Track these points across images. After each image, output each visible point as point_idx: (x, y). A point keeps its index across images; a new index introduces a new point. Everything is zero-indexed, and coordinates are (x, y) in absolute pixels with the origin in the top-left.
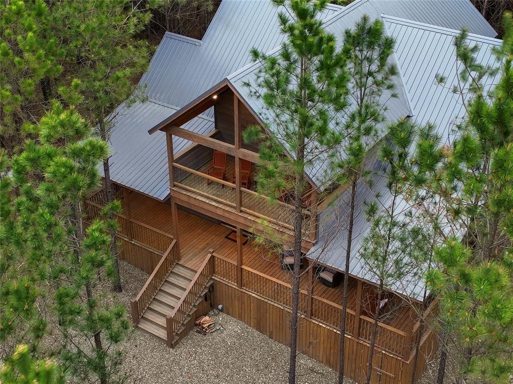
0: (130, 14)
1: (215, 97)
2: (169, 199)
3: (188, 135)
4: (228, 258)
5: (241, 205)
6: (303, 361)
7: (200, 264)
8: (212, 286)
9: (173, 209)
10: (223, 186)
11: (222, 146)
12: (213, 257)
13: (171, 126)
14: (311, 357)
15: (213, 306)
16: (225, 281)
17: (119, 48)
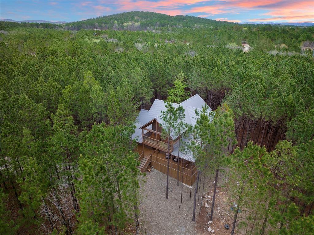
0: (136, 105)
1: (152, 122)
2: (142, 143)
3: (147, 129)
4: (154, 156)
5: (157, 144)
6: (170, 178)
7: (148, 158)
8: (151, 162)
9: (143, 145)
10: (154, 140)
11: (154, 131)
12: (151, 156)
13: (143, 128)
14: (172, 177)
15: (151, 167)
16: (154, 161)
17: (133, 112)
